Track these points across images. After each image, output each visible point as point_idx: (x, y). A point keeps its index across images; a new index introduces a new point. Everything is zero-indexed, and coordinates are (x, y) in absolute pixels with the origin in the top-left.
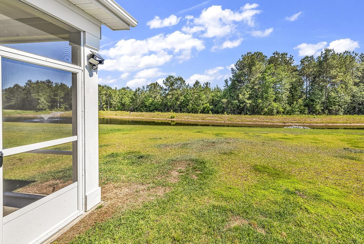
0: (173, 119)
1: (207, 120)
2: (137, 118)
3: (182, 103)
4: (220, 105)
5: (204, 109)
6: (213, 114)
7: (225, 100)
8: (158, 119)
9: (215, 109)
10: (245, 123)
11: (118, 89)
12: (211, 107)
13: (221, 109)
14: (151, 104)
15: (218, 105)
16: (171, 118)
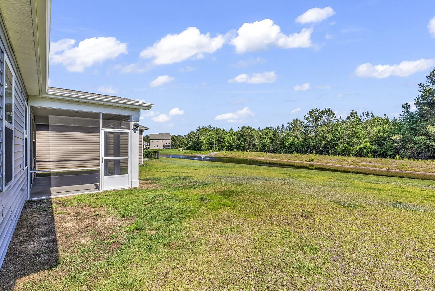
0: (311, 163)
1: (359, 165)
2: (272, 159)
3: (329, 142)
4: (389, 144)
5: (362, 150)
6: (374, 157)
7: (398, 137)
8: (294, 161)
9: (381, 151)
10: (431, 174)
11: (261, 129)
12: (372, 147)
13: (392, 150)
14: (291, 145)
15: (385, 144)
16: (309, 161)
